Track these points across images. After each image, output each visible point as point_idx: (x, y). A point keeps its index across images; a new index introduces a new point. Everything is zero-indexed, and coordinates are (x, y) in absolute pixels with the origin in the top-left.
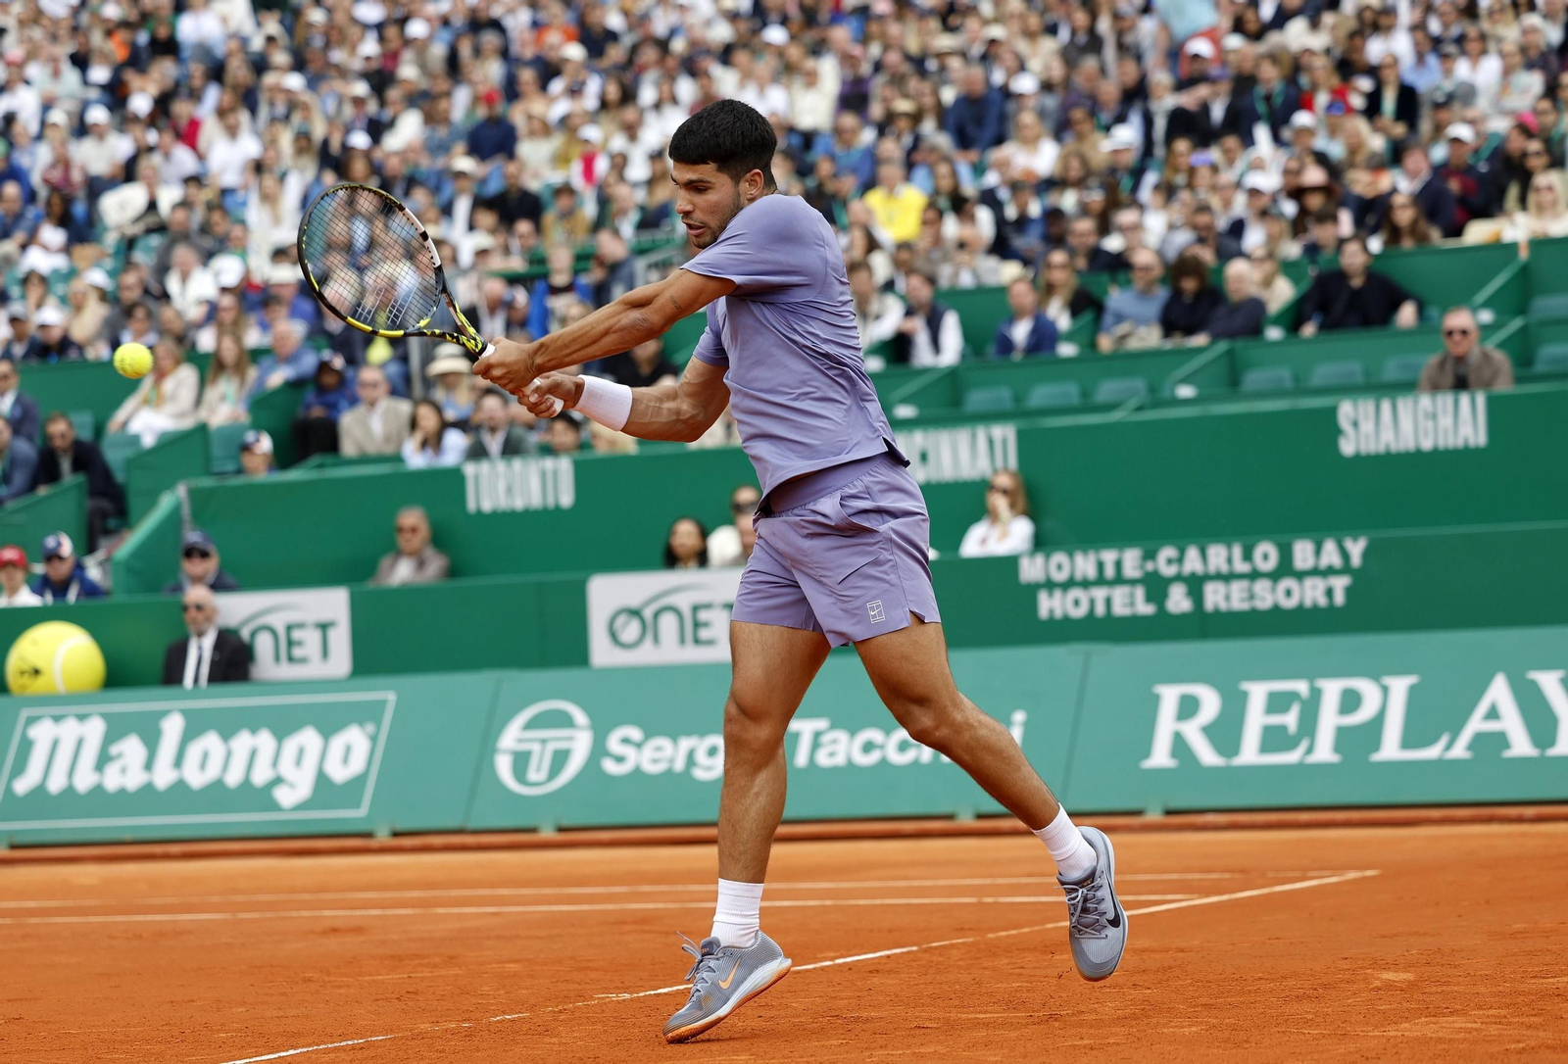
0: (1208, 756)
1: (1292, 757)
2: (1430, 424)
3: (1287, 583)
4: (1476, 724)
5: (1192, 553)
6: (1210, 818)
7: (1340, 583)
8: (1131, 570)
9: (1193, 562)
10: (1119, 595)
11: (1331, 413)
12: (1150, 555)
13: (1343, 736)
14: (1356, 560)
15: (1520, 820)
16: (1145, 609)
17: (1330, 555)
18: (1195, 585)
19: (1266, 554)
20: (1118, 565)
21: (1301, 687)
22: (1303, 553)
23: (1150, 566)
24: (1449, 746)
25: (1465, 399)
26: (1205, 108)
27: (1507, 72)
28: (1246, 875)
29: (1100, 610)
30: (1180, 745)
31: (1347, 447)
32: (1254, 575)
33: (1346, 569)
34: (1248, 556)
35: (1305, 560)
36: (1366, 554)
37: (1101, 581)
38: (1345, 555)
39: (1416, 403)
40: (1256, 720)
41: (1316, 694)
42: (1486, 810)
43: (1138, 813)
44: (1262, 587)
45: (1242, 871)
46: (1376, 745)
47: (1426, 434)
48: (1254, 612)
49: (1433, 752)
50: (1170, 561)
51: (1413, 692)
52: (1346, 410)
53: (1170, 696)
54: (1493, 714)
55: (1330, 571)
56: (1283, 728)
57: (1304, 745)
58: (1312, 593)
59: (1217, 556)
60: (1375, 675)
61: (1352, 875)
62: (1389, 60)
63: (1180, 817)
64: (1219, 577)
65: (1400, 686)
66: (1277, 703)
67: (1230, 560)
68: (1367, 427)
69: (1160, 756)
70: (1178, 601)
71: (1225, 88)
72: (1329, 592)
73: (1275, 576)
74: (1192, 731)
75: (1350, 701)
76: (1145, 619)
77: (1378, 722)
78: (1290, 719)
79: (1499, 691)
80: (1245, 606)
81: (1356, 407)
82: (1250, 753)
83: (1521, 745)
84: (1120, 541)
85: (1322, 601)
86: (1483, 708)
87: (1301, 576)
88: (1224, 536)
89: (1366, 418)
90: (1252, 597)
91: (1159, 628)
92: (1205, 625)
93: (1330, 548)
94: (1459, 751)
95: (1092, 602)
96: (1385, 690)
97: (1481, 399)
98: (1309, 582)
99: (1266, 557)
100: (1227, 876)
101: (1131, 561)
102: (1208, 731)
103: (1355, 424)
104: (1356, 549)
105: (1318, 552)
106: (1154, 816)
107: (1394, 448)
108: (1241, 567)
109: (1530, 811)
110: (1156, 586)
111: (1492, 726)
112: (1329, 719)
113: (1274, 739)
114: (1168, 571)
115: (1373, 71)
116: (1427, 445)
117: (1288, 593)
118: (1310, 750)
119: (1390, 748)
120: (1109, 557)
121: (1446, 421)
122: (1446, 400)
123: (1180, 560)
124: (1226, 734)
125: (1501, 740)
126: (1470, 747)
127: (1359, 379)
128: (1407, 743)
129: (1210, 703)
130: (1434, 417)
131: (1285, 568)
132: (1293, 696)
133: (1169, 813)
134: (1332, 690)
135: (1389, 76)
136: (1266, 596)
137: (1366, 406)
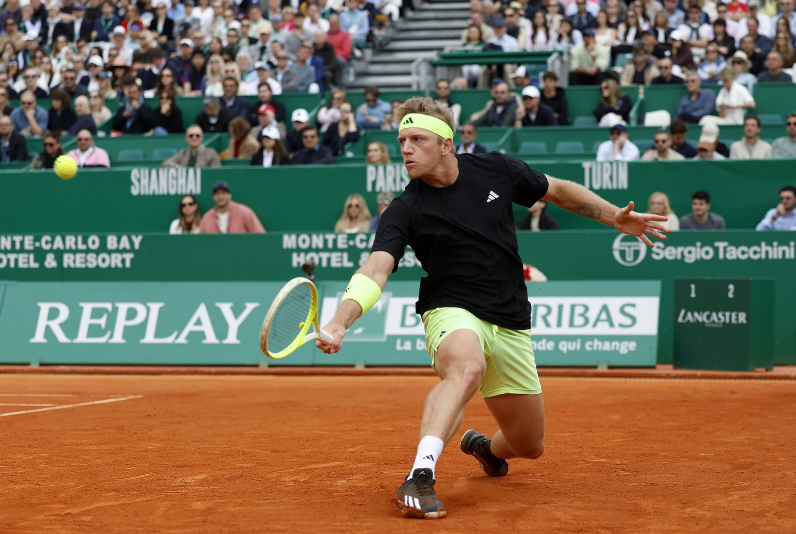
0: (62, 338)
1: (102, 340)
2: (175, 182)
3: (103, 255)
4: (190, 327)
5: (58, 239)
6: (62, 368)
7: (129, 257)
8: (28, 246)
9: (58, 243)
10: (22, 258)
11: (128, 174)
12: (37, 239)
13: (127, 330)
14: (137, 246)
15: (209, 373)
16: (34, 265)
17: (125, 243)
18: (59, 255)
19: (94, 241)
20: (22, 243)
21: (109, 306)
22: (112, 241)
23: (37, 244)
24: (177, 337)
25: (191, 171)
26: (72, 24)
27: (216, 16)
28: (80, 395)
29: (12, 265)
30: (48, 332)
31: (135, 191)
32: (88, 251)
33: (132, 250)
34: (85, 242)
35: (112, 245)
36: (141, 244)
37: (13, 250)
38: (132, 243)
39: (168, 171)
40: (86, 321)
41: (115, 310)
42: (193, 368)
43: (28, 364)
44: (91, 257)
45: (78, 394)
46: (143, 335)
47: (173, 187)
48: (87, 269)
49: (169, 340)
50: (47, 242)
51: (161, 311)
52: (135, 173)
53: (45, 308)
54: (199, 322)
55: (124, 251)
56: (99, 325)
57: (109, 334)
58: (115, 260)
59: (70, 241)
60: (144, 302)
61: (132, 397)
62: (161, 5)
63: (47, 367)
64: (71, 251)
65: (155, 307)
66: (96, 313)
67: (76, 243)
68: (144, 182)
69: (39, 337)
70: (50, 262)
71: (82, 13)
72: (123, 261)
73: (97, 252)
74: (55, 326)
75: (131, 314)
76: (34, 269)
77: (144, 324)
78: (102, 321)
79: (202, 312)
80: (83, 266)
81: (140, 172)
82: (82, 337)
83: (211, 338)
84: (23, 232)
85: (120, 265)
86: (194, 319)
87: (110, 252)
88: (74, 231)
89: (145, 177)
90: (86, 261)
91: (41, 275)
92: (63, 274)
93: (125, 239)
94: (182, 340)
95: (8, 260)
96: (148, 309)
97: (199, 171)
98: (113, 256)
99: (94, 242)
100: (71, 396)
101: (28, 241)
102: (62, 326)
103: (139, 180)
104: (137, 240)
105: (119, 241)
106: (35, 366)
107: (157, 193)
108: (81, 246)
109: (213, 370)
110: (40, 255)
111: (198, 328)
112: (121, 322)
113: (94, 331)
114: (46, 247)
115: (154, 11)
116: (172, 192)
117: (104, 260)
118: (111, 337)
119: (149, 338)
120: (18, 239)
121: (182, 181)
122: (182, 170)
123: (52, 242)
124: (71, 327)
125: (202, 335)
126: (187, 338)
127: (142, 159)
128: (158, 335)
129: (64, 312)
130: (177, 178)
131: (103, 248)
132: (105, 310)
133: (41, 365)
134: (123, 308)
135: (161, 13)
136: (93, 261)
137: (145, 172)
